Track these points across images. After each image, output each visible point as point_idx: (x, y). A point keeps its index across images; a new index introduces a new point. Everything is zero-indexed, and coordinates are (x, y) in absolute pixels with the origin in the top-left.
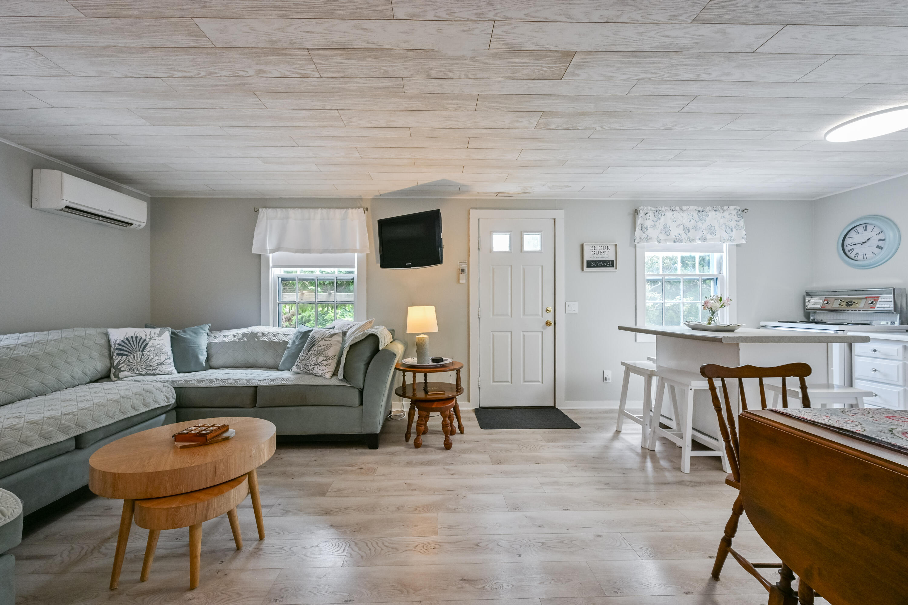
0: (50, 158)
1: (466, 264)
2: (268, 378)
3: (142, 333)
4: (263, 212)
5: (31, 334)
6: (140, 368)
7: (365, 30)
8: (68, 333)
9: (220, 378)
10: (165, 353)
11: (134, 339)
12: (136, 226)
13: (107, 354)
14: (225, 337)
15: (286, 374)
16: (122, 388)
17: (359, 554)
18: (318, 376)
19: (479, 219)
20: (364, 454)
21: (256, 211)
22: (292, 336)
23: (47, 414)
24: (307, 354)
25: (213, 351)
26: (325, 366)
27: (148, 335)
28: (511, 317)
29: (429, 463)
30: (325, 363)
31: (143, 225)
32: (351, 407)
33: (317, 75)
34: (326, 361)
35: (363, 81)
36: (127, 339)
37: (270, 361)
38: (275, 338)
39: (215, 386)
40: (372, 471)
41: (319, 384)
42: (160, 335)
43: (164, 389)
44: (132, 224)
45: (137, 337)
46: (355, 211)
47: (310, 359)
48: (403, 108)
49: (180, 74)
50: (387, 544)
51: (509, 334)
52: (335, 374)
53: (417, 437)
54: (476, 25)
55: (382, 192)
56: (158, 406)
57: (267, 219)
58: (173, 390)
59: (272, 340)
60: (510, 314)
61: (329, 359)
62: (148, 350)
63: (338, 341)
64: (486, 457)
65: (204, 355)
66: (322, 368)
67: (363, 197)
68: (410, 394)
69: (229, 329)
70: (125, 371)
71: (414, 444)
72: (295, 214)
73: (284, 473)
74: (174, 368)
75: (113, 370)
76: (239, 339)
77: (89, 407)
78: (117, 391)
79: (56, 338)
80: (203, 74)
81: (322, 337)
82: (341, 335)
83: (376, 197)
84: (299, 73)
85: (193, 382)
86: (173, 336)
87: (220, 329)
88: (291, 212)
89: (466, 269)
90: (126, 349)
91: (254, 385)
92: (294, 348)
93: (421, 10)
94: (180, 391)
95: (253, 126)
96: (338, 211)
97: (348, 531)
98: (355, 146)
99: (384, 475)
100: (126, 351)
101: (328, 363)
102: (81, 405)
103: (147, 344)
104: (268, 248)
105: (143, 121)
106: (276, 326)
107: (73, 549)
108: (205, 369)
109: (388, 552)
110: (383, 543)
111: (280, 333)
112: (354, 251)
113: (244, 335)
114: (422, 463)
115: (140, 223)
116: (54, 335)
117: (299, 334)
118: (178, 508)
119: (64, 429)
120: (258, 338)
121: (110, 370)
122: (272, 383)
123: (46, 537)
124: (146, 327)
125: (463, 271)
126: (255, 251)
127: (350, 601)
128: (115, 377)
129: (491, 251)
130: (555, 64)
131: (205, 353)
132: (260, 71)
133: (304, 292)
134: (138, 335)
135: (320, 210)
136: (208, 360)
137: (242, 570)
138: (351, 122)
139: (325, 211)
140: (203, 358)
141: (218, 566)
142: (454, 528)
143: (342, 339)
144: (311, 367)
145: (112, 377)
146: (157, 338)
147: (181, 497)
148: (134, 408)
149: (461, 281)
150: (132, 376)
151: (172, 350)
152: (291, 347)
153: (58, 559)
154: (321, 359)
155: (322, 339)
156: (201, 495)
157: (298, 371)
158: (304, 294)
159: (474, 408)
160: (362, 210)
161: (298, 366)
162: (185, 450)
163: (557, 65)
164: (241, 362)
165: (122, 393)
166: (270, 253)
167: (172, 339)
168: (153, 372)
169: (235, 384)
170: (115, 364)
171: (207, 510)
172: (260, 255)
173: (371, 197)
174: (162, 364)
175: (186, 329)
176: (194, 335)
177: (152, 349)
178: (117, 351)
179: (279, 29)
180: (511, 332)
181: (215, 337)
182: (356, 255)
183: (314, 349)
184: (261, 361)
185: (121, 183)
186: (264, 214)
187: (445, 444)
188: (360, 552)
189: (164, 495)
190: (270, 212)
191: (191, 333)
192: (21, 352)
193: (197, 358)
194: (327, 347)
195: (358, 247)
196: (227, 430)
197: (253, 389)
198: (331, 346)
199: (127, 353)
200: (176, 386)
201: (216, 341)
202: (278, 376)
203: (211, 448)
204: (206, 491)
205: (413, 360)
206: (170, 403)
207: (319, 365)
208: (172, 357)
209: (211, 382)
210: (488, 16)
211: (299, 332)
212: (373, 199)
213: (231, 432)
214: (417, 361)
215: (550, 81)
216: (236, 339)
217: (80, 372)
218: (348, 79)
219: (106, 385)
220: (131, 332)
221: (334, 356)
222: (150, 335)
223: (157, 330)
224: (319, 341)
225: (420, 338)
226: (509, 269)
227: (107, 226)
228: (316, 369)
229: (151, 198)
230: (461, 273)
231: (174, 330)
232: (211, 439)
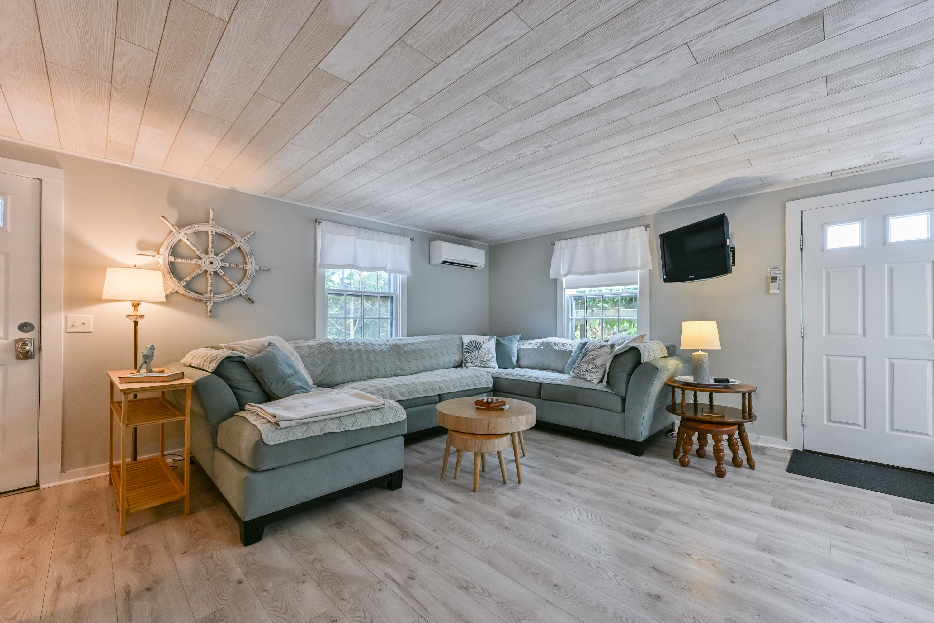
0: (439, 234)
1: (781, 270)
2: (550, 378)
3: (479, 339)
4: (557, 243)
5: (428, 336)
6: (477, 362)
7: (575, 103)
8: (443, 337)
9: (520, 374)
10: (491, 353)
11: (475, 342)
12: (479, 267)
13: (461, 351)
14: (529, 344)
15: (565, 377)
16: (464, 372)
17: (578, 516)
18: (588, 381)
19: (802, 211)
20: (626, 457)
21: (553, 244)
22: (576, 347)
23: (428, 380)
24: (581, 362)
25: (521, 354)
26: (594, 373)
27: (482, 340)
28: (864, 336)
29: (685, 481)
30: (594, 370)
31: (483, 266)
32: (614, 411)
33: (556, 142)
34: (594, 369)
35: (592, 132)
36: (471, 342)
37: (559, 367)
38: (563, 347)
39: (515, 379)
40: (624, 470)
41: (587, 388)
42: (489, 341)
43: (486, 376)
44: (476, 266)
45: (476, 341)
46: (636, 230)
47: (582, 366)
48: (639, 137)
49: (478, 173)
50: (603, 520)
51: (860, 361)
52: (601, 381)
53: (683, 455)
54: (668, 55)
55: (664, 206)
56: (481, 387)
57: (561, 249)
58: (491, 378)
59: (561, 349)
60: (860, 332)
61: (597, 367)
62: (482, 350)
63: (607, 353)
64: (769, 498)
65: (516, 357)
66: (591, 374)
67: (645, 215)
68: (679, 411)
69: (533, 338)
70: (469, 362)
71: (680, 462)
72: (581, 242)
73: (553, 452)
74: (496, 364)
75: (464, 362)
76: (538, 347)
77: (446, 380)
78: (461, 374)
79: (438, 339)
80: (490, 168)
81: (594, 348)
82: (610, 347)
83: (658, 212)
84: (544, 146)
85: (504, 375)
86: (497, 342)
87: (527, 339)
88: (579, 241)
89: (780, 277)
90: (470, 349)
91: (539, 382)
92: (575, 357)
93: (610, 72)
94: (496, 379)
95: (529, 187)
96: (619, 233)
97: (578, 501)
98: (612, 177)
99: (632, 476)
100: (471, 350)
101: (596, 370)
102: (443, 378)
103: (481, 346)
104: (562, 274)
105: (470, 203)
106: (569, 338)
107: (433, 454)
108: (514, 367)
109: (601, 525)
110: (600, 518)
111: (567, 343)
112: (635, 269)
113: (542, 344)
114: (678, 480)
115: (481, 265)
116: (438, 337)
117: (580, 345)
118: (466, 439)
119: (434, 390)
120: (551, 347)
121: (462, 361)
122: (553, 382)
123: (426, 445)
124: (483, 335)
125: (774, 279)
126: (552, 277)
127: (555, 537)
128: (465, 366)
129: (823, 249)
130: (799, 34)
131: (516, 356)
132: (519, 155)
133: (594, 309)
134: (477, 340)
135: (603, 235)
136: (518, 361)
137: (503, 494)
138: (598, 162)
139: (607, 235)
140: (514, 359)
141: (490, 486)
142: (675, 535)
143: (610, 350)
144: (583, 373)
145: (463, 366)
146: (487, 343)
147: (470, 435)
148: (468, 385)
149: (771, 292)
150: (473, 367)
151: (496, 352)
152: (574, 355)
153: (427, 456)
154: (591, 366)
155: (593, 350)
156: (479, 437)
157: (574, 375)
158: (594, 310)
159: (792, 449)
160: (643, 227)
161: (573, 371)
162: (478, 410)
163: (804, 33)
164: (539, 365)
165: (463, 375)
166: (563, 277)
167: (496, 344)
168: (484, 366)
169: (528, 380)
170: (465, 358)
171: (481, 446)
172: (556, 280)
173: (654, 213)
174: (489, 360)
175: (505, 338)
176: (509, 342)
177: (484, 350)
178: (466, 350)
179: (520, 128)
180: (864, 358)
181: (523, 344)
182: (639, 271)
183: (586, 358)
184: (553, 365)
185: (472, 240)
186: (559, 245)
187: (716, 470)
188: (579, 516)
189: (463, 432)
190: (563, 243)
191: (508, 341)
192: (423, 346)
193: (511, 359)
194: (596, 357)
195: (639, 264)
196: (505, 405)
197: (539, 385)
198: (600, 356)
199: (471, 351)
200: (494, 376)
201: (524, 347)
202: (558, 378)
203: (491, 412)
204: (483, 436)
205: (690, 379)
206: (489, 386)
207: (589, 371)
208: (495, 356)
209: (514, 376)
210: (675, 45)
211: (581, 343)
212: (655, 214)
213: (507, 407)
214: (693, 379)
215: (806, 49)
216: (536, 347)
217: (448, 360)
218: (579, 136)
219: (459, 369)
220: (473, 338)
221: (602, 365)
222: (483, 340)
223: (488, 338)
224: (591, 351)
225: (696, 354)
226: (860, 271)
227: (464, 269)
228: (586, 374)
229: (489, 246)
230: (772, 282)
231: (498, 338)
232: (493, 407)
